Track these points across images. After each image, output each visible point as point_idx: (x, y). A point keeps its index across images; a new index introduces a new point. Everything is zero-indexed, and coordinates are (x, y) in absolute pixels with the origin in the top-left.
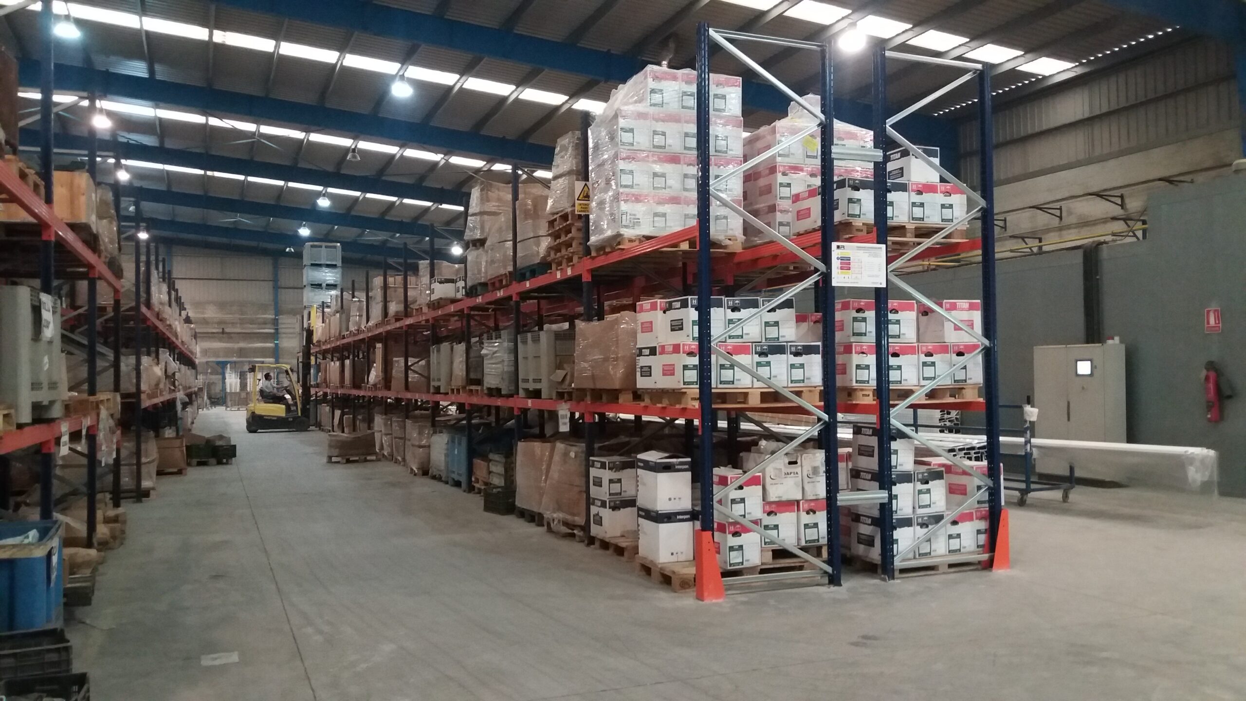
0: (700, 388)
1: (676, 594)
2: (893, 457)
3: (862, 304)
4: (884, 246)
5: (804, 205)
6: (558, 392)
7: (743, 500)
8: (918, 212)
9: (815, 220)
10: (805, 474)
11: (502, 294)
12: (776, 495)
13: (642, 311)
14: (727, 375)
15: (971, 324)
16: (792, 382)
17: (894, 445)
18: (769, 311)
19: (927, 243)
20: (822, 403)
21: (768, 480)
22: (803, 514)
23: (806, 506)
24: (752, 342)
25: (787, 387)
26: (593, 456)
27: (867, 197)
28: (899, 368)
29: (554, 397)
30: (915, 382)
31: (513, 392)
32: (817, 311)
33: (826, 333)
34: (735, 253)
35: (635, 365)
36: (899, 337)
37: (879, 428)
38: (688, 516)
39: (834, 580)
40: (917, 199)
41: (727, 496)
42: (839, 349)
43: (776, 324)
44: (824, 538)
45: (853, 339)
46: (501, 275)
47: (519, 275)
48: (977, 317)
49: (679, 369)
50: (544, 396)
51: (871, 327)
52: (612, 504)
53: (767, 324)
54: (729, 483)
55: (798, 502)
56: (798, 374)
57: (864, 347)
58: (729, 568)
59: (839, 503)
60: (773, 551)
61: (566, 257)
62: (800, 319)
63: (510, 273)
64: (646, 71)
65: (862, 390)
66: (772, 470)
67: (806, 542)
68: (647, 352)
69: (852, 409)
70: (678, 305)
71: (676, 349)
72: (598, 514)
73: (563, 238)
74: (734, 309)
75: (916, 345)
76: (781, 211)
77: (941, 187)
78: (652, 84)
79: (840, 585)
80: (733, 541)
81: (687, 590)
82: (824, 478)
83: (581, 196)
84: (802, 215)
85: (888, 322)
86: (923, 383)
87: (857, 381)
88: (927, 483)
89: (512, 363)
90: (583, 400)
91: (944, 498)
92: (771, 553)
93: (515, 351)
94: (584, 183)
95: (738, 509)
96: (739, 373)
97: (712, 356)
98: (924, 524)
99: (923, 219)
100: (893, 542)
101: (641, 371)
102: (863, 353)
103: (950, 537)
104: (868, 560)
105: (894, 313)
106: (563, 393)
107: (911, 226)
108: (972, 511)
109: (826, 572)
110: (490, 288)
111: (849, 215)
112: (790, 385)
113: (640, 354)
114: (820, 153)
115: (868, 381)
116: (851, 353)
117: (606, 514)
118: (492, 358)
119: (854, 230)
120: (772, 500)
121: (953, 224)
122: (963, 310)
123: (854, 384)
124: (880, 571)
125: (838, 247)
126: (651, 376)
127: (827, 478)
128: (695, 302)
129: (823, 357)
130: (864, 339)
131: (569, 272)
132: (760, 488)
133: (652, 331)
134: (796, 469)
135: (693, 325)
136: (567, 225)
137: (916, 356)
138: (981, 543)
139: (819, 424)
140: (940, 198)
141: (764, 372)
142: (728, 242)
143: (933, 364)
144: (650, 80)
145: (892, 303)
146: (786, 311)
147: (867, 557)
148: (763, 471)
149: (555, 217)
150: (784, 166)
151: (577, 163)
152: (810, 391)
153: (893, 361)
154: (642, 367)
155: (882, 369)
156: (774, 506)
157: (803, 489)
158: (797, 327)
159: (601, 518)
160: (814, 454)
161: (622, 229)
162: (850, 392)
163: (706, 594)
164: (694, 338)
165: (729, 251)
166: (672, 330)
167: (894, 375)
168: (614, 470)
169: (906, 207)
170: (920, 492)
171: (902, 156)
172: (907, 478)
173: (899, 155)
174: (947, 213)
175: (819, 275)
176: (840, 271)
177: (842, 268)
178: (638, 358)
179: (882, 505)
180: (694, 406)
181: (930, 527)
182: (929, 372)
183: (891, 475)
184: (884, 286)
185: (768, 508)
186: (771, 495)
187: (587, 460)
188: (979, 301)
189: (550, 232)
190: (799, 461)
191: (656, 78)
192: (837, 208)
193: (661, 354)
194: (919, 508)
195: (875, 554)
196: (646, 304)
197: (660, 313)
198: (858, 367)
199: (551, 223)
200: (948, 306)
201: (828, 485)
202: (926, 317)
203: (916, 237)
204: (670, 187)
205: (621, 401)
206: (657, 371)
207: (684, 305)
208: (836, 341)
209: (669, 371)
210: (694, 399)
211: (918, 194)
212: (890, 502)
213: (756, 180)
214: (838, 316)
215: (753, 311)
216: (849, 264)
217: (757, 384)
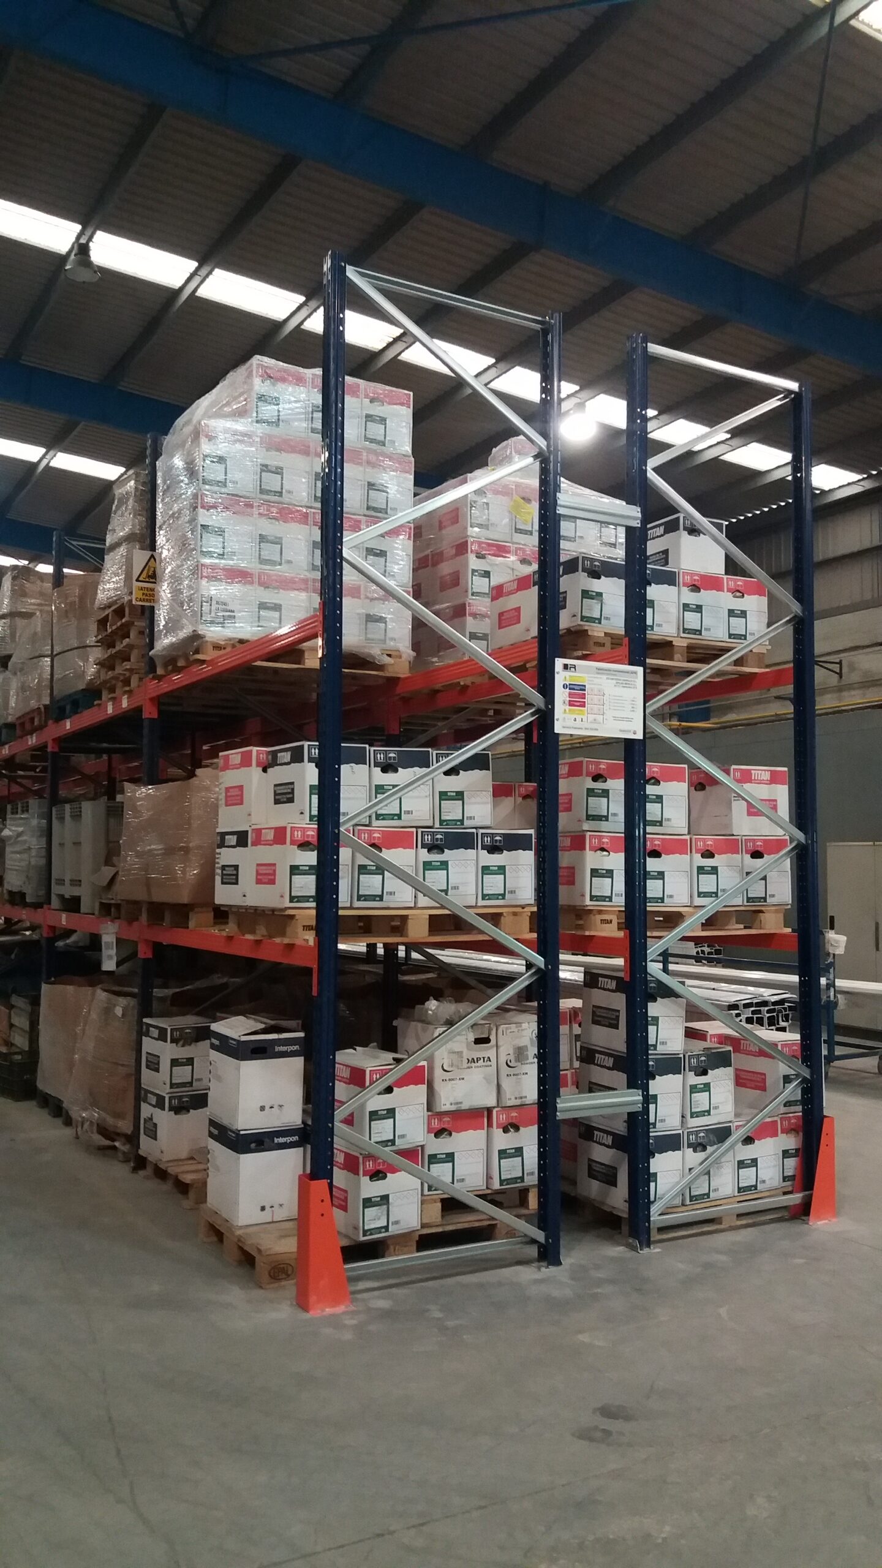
0: (317, 908)
1: (260, 1293)
2: (652, 1029)
3: (602, 766)
4: (641, 669)
5: (510, 602)
6: (101, 904)
7: (391, 1113)
8: (692, 620)
9: (529, 625)
10: (503, 1059)
11: (34, 741)
12: (452, 1100)
13: (226, 767)
14: (371, 883)
15: (773, 804)
16: (484, 897)
17: (654, 1009)
18: (447, 773)
19: (705, 672)
20: (535, 935)
21: (438, 1073)
22: (498, 1132)
23: (503, 1118)
24: (417, 827)
25: (476, 907)
26: (150, 1016)
27: (613, 591)
28: (661, 875)
29: (97, 912)
30: (686, 900)
31: (41, 900)
32: (528, 779)
33: (544, 815)
34: (399, 678)
35: (214, 863)
36: (661, 825)
37: (627, 979)
38: (296, 1138)
39: (548, 1255)
40: (690, 598)
41: (362, 1106)
42: (564, 841)
43: (460, 796)
44: (532, 1174)
45: (586, 826)
46: (33, 711)
47: (59, 708)
48: (782, 794)
49: (282, 873)
50: (84, 908)
51: (617, 807)
52: (175, 1102)
53: (444, 796)
54: (367, 1083)
55: (489, 1110)
56: (494, 884)
57: (605, 840)
58: (362, 1239)
59: (560, 1116)
60: (443, 1201)
61: (122, 678)
62: (500, 791)
63: (46, 706)
64: (252, 365)
65: (600, 912)
66: (445, 1055)
67: (502, 1182)
68: (232, 840)
69: (583, 945)
70: (286, 757)
71: (280, 835)
72: (151, 1119)
73: (119, 647)
74: (387, 768)
75: (688, 837)
76: (474, 615)
77: (729, 581)
78: (259, 385)
79: (559, 1263)
80: (370, 1189)
81: (283, 1283)
82: (536, 1066)
83: (144, 575)
84: (507, 619)
85: (645, 799)
86: (699, 901)
87: (592, 898)
88: (704, 1073)
89: (43, 853)
90: (137, 919)
91: (731, 1098)
92: (439, 1205)
93: (48, 833)
94: (150, 553)
95: (383, 1130)
96: (392, 883)
97: (342, 850)
98: (700, 1144)
99: (700, 632)
100: (651, 1177)
101: (223, 875)
102: (603, 849)
103: (741, 1164)
104: (606, 1208)
105: (654, 784)
106: (110, 905)
107: (680, 643)
108: (775, 1119)
109: (533, 1241)
110: (18, 732)
111: (583, 618)
112: (481, 903)
113: (222, 845)
114: (536, 527)
115: (610, 899)
116: (584, 848)
117: (164, 1119)
118: (16, 842)
119: (591, 643)
120: (444, 1108)
121: (746, 643)
122: (761, 782)
123: (588, 902)
124: (625, 1228)
125: (566, 667)
126: (237, 883)
127: (541, 1069)
128: (315, 752)
129: (538, 854)
130: (604, 826)
131: (125, 704)
132: (423, 1088)
133: (241, 803)
134: (488, 1051)
135: (311, 794)
136: (122, 625)
137: (688, 857)
138: (789, 1172)
139: (530, 973)
140: (726, 600)
141: (436, 880)
142: (387, 660)
143: (714, 870)
144: (257, 381)
145: (653, 768)
146: (476, 775)
147: (603, 1203)
148: (430, 1060)
149: (106, 613)
150: (480, 543)
151: (140, 523)
152: (515, 914)
153: (652, 865)
154: (223, 867)
155: (636, 878)
156: (447, 1119)
157: (499, 1086)
158: (495, 805)
159: (155, 1125)
160: (519, 1024)
161: (201, 627)
162: (581, 913)
163: (313, 1299)
164: (311, 818)
165: (388, 675)
166: (277, 802)
167: (653, 888)
168: (181, 1043)
169: (674, 610)
170: (694, 1089)
171: (666, 532)
172: (672, 1065)
173: (662, 529)
174: (738, 625)
175: (533, 714)
176: (568, 708)
177: (571, 704)
178: (218, 851)
179: (632, 1116)
180: (307, 941)
181: (710, 1149)
182: (708, 883)
183: (647, 1060)
184: (640, 736)
185: (436, 1124)
186: (443, 1101)
187: (140, 1023)
188: (786, 769)
189: (100, 637)
190: (493, 1038)
191: (268, 376)
192: (564, 607)
193: (254, 844)
194: (692, 1117)
195: (618, 1198)
196: (234, 755)
197: (255, 772)
198: (595, 873)
199: (103, 623)
200: (738, 775)
201: (541, 1082)
202: (701, 794)
203: (688, 662)
204: (289, 562)
205: (192, 924)
206: (247, 875)
207: (297, 757)
208: (560, 828)
209: (266, 876)
210: (307, 928)
211: (692, 591)
212: (646, 1111)
213: (435, 564)
214: (564, 786)
215: (418, 771)
216: (583, 696)
217: (423, 901)
